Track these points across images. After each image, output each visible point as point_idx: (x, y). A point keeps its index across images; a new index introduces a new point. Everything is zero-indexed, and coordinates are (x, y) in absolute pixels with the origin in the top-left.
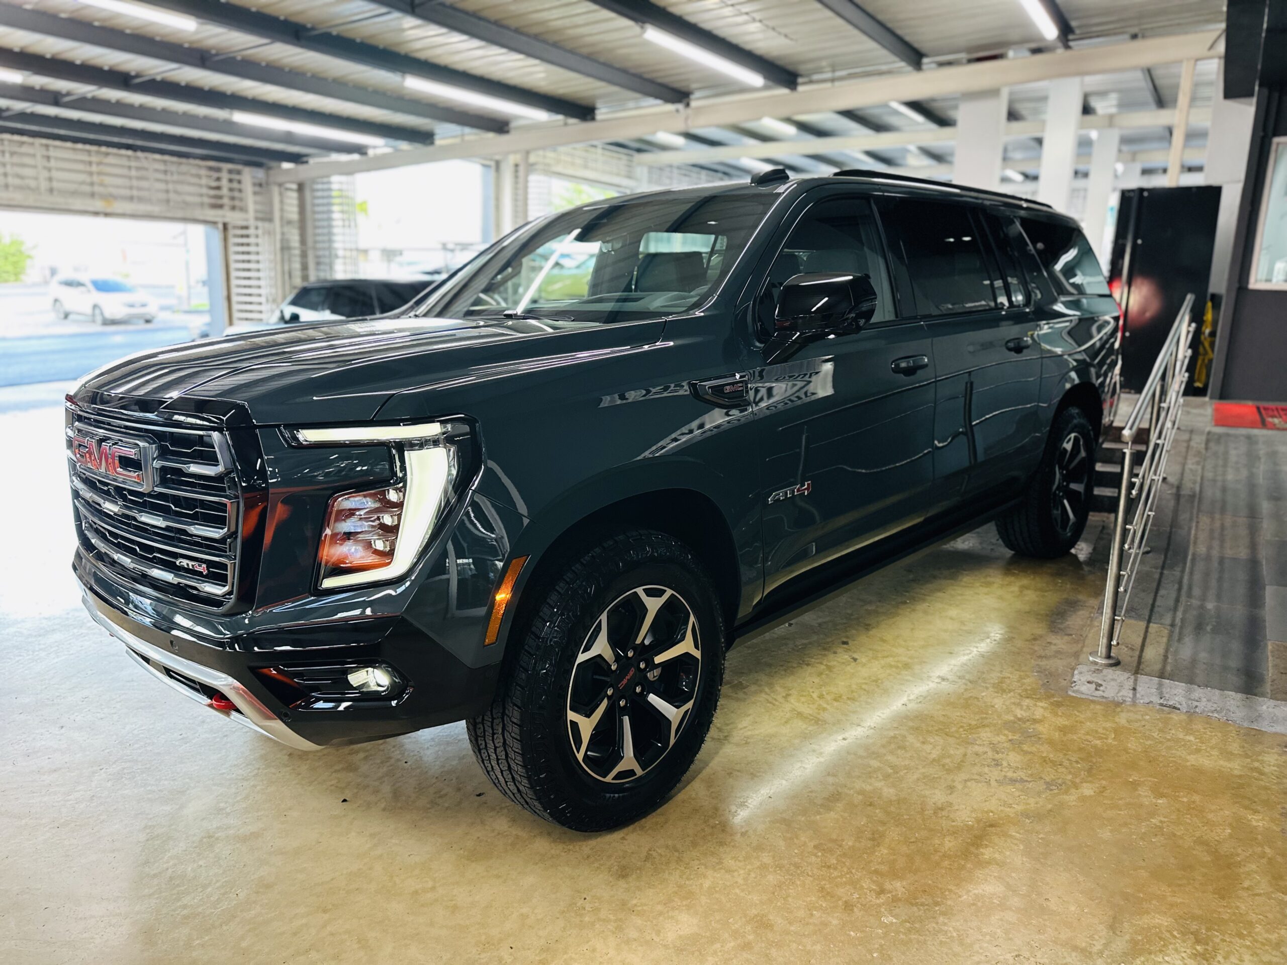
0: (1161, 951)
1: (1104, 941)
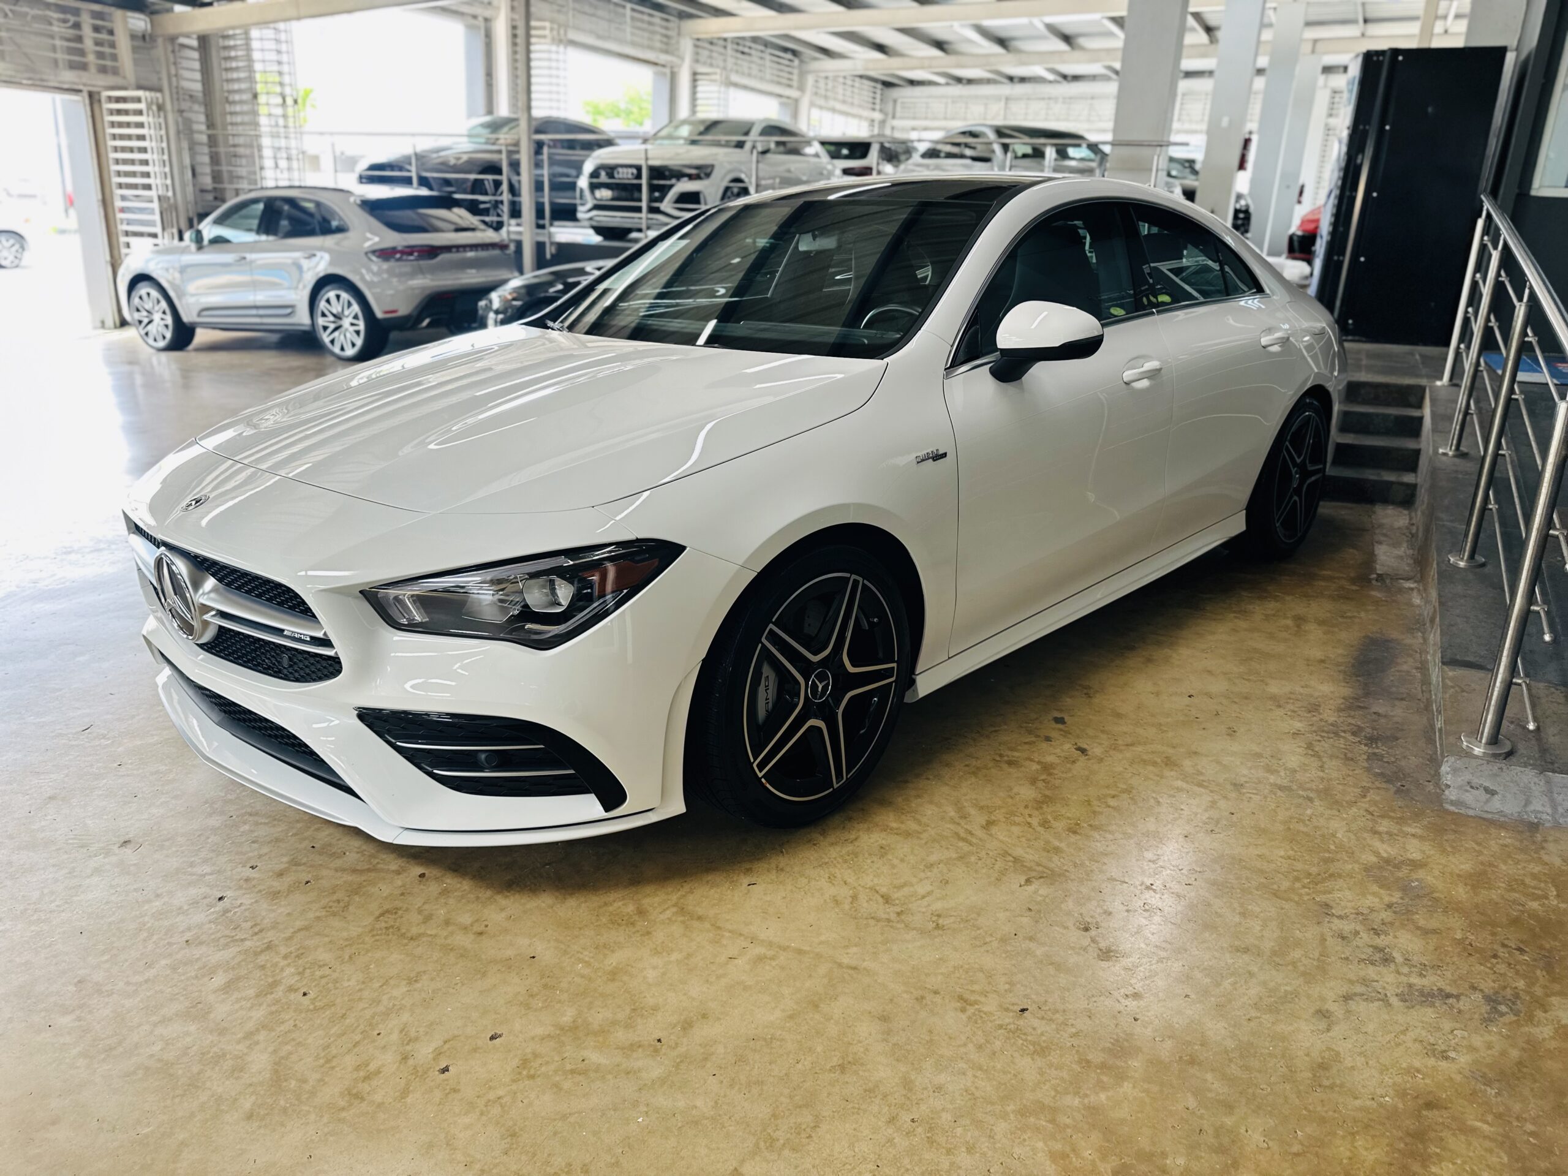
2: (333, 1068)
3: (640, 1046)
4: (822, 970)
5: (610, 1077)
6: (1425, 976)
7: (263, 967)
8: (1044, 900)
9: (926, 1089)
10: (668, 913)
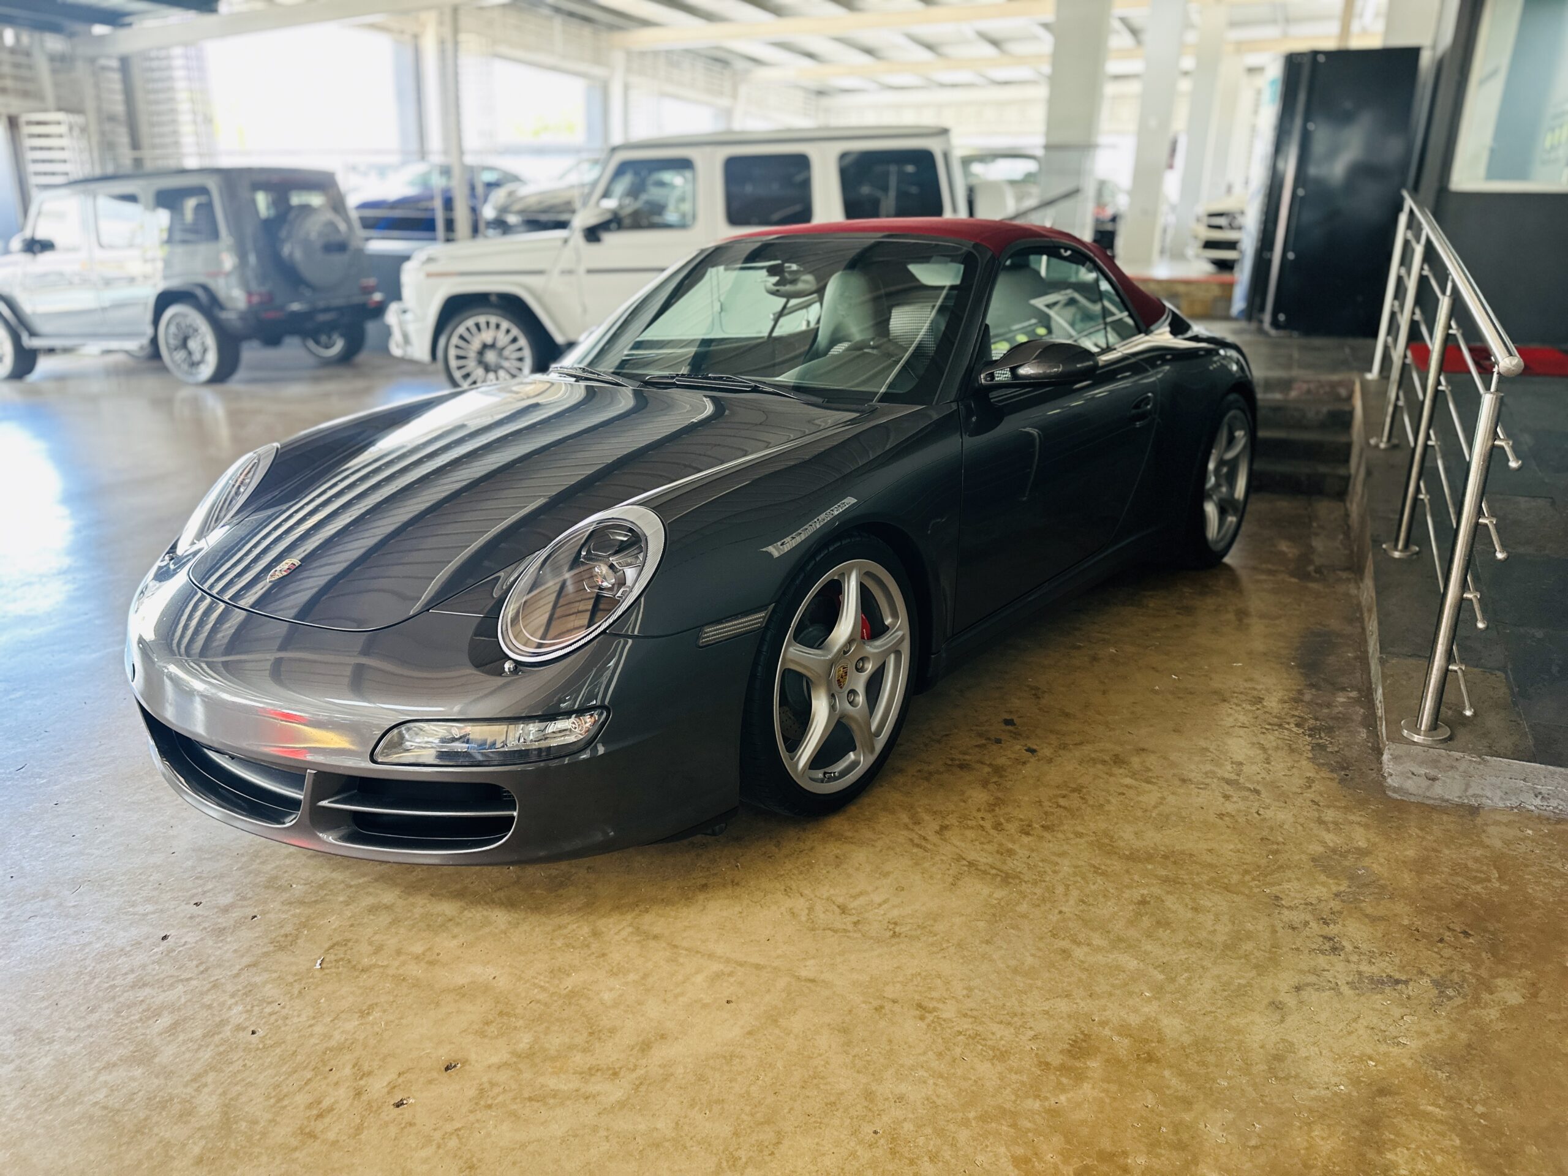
2: (285, 1107)
3: (598, 1070)
4: (782, 983)
5: (568, 1102)
6: (1374, 963)
7: (210, 1007)
8: (999, 903)
9: (887, 1099)
10: (624, 934)
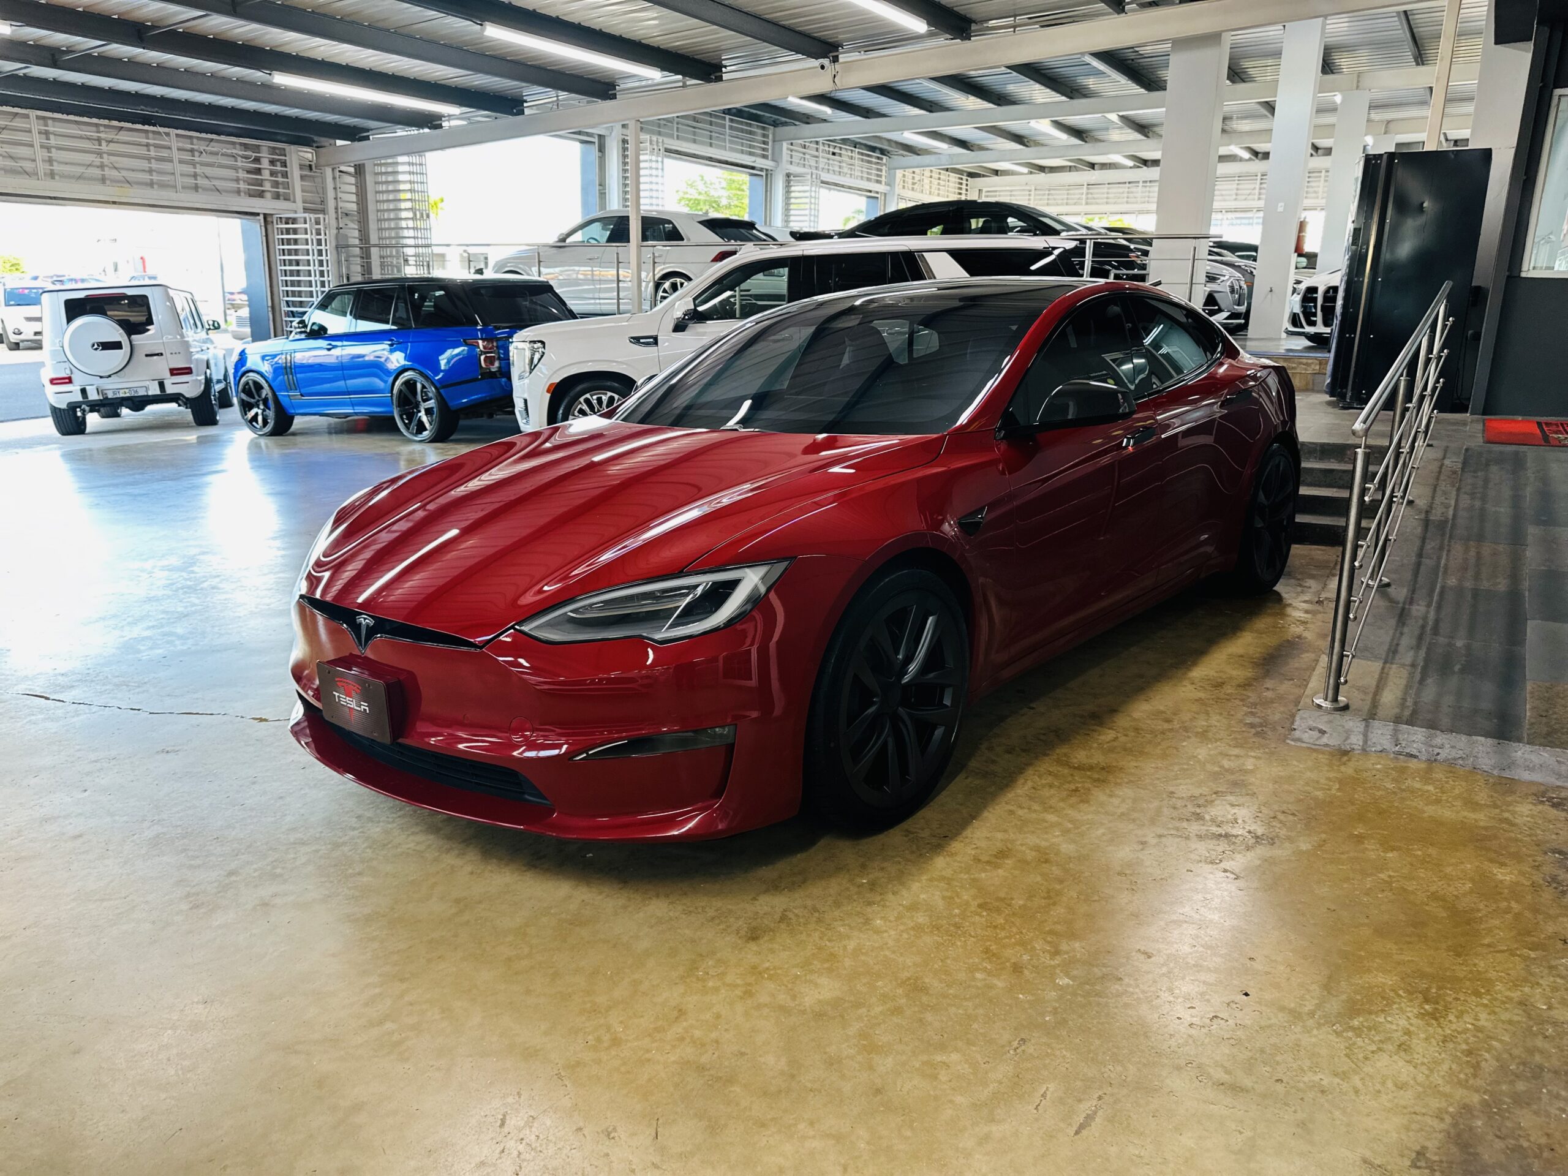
0: (1383, 1011)
1: (1317, 1002)
